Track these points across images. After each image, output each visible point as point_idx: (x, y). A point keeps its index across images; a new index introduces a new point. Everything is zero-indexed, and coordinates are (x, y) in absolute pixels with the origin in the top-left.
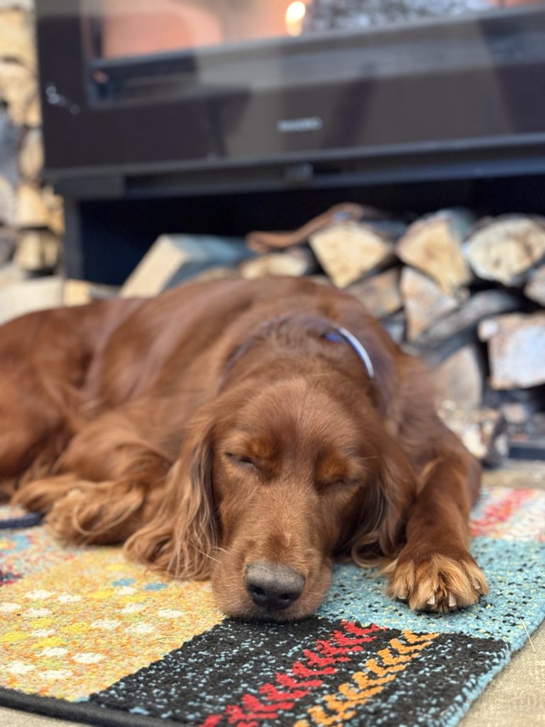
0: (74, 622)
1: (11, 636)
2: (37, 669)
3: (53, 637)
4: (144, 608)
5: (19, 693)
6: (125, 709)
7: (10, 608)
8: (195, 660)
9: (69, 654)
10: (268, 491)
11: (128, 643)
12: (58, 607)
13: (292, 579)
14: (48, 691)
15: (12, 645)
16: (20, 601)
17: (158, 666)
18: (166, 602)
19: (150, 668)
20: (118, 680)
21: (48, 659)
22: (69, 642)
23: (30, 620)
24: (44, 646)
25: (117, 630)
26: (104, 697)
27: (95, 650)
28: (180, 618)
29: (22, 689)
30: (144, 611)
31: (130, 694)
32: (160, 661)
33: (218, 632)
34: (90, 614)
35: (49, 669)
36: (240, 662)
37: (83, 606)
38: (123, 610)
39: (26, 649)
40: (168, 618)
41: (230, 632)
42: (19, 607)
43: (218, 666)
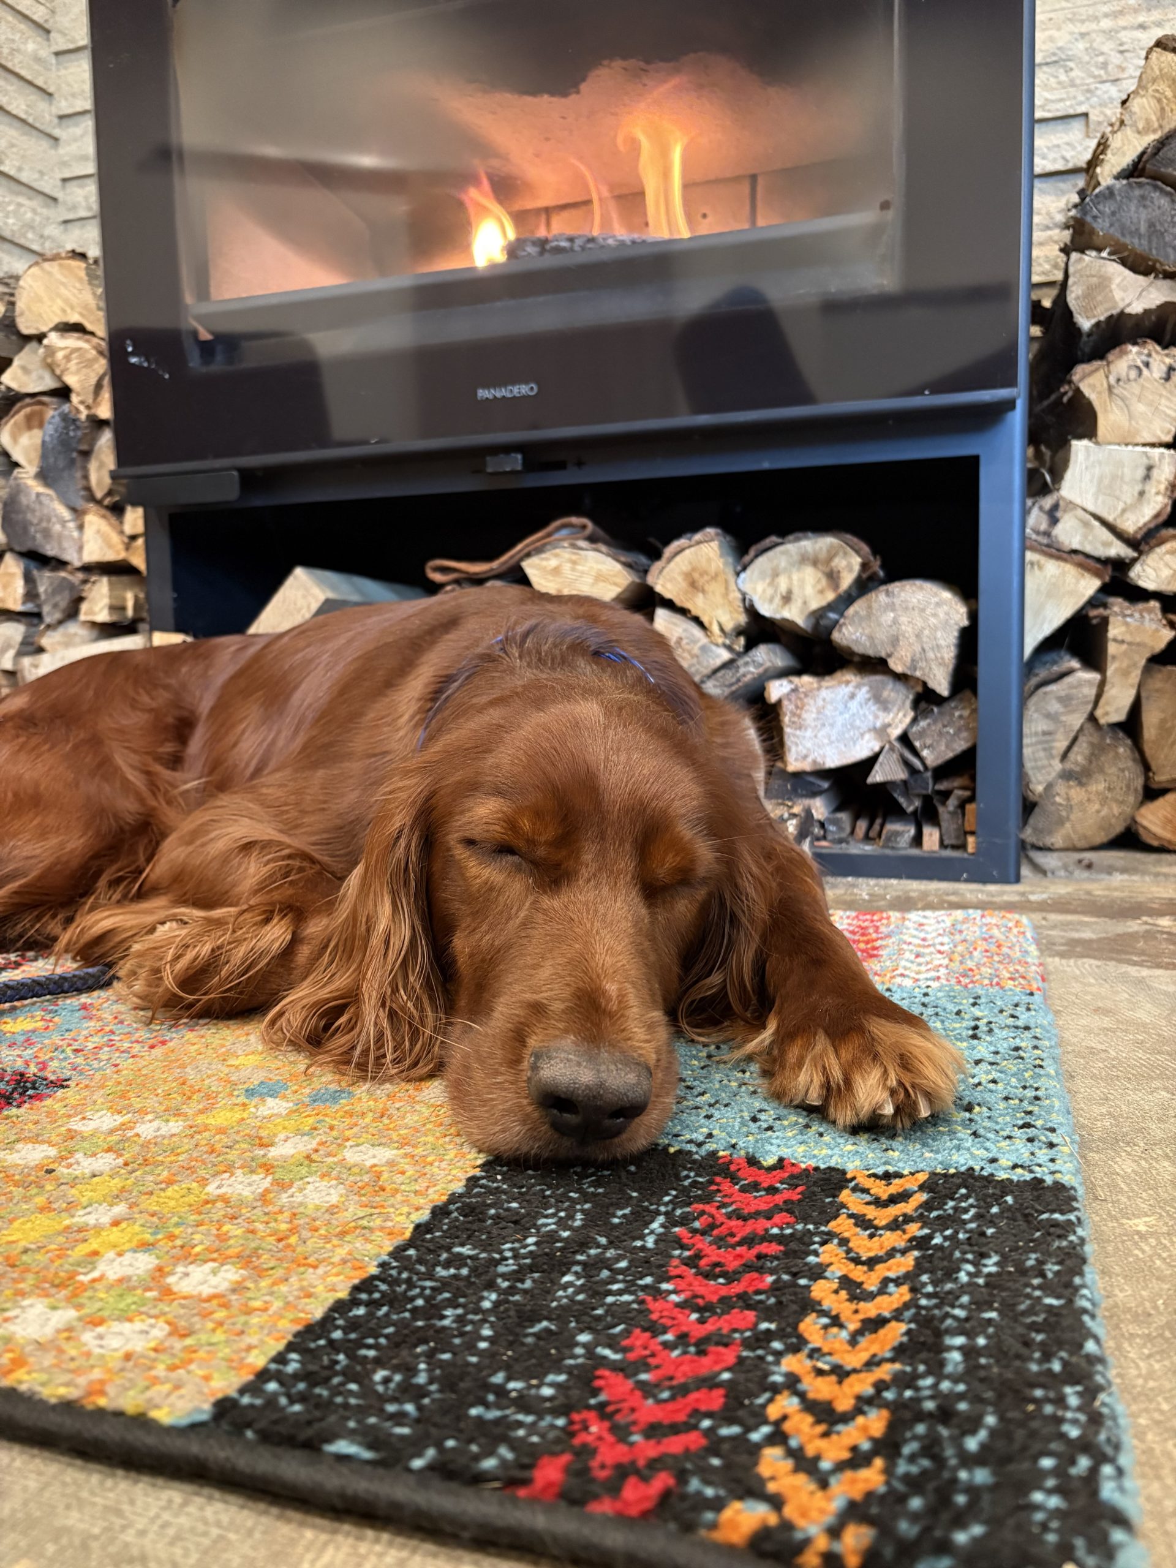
0: (170, 1183)
1: (29, 1225)
2: (80, 1319)
3: (124, 1225)
4: (314, 1144)
5: (29, 1400)
6: (312, 1446)
7: (32, 1155)
8: (452, 1271)
9: (160, 1269)
10: (556, 903)
11: (293, 1231)
12: (137, 1149)
13: (631, 1078)
14: (102, 1393)
15: (26, 1251)
16: (55, 1139)
17: (370, 1293)
18: (355, 1130)
19: (354, 1302)
20: (281, 1346)
21: (110, 1288)
22: (160, 1236)
23: (74, 1182)
24: (101, 1250)
25: (264, 1198)
26: (252, 1406)
27: (218, 1255)
28: (391, 1163)
29: (38, 1388)
30: (316, 1151)
31: (318, 1390)
32: (373, 1278)
33: (479, 1195)
34: (204, 1162)
35: (111, 1318)
36: (552, 1268)
37: (187, 1144)
38: (272, 1149)
39: (58, 1263)
40: (368, 1164)
41: (504, 1192)
42: (52, 1152)
43: (506, 1284)
